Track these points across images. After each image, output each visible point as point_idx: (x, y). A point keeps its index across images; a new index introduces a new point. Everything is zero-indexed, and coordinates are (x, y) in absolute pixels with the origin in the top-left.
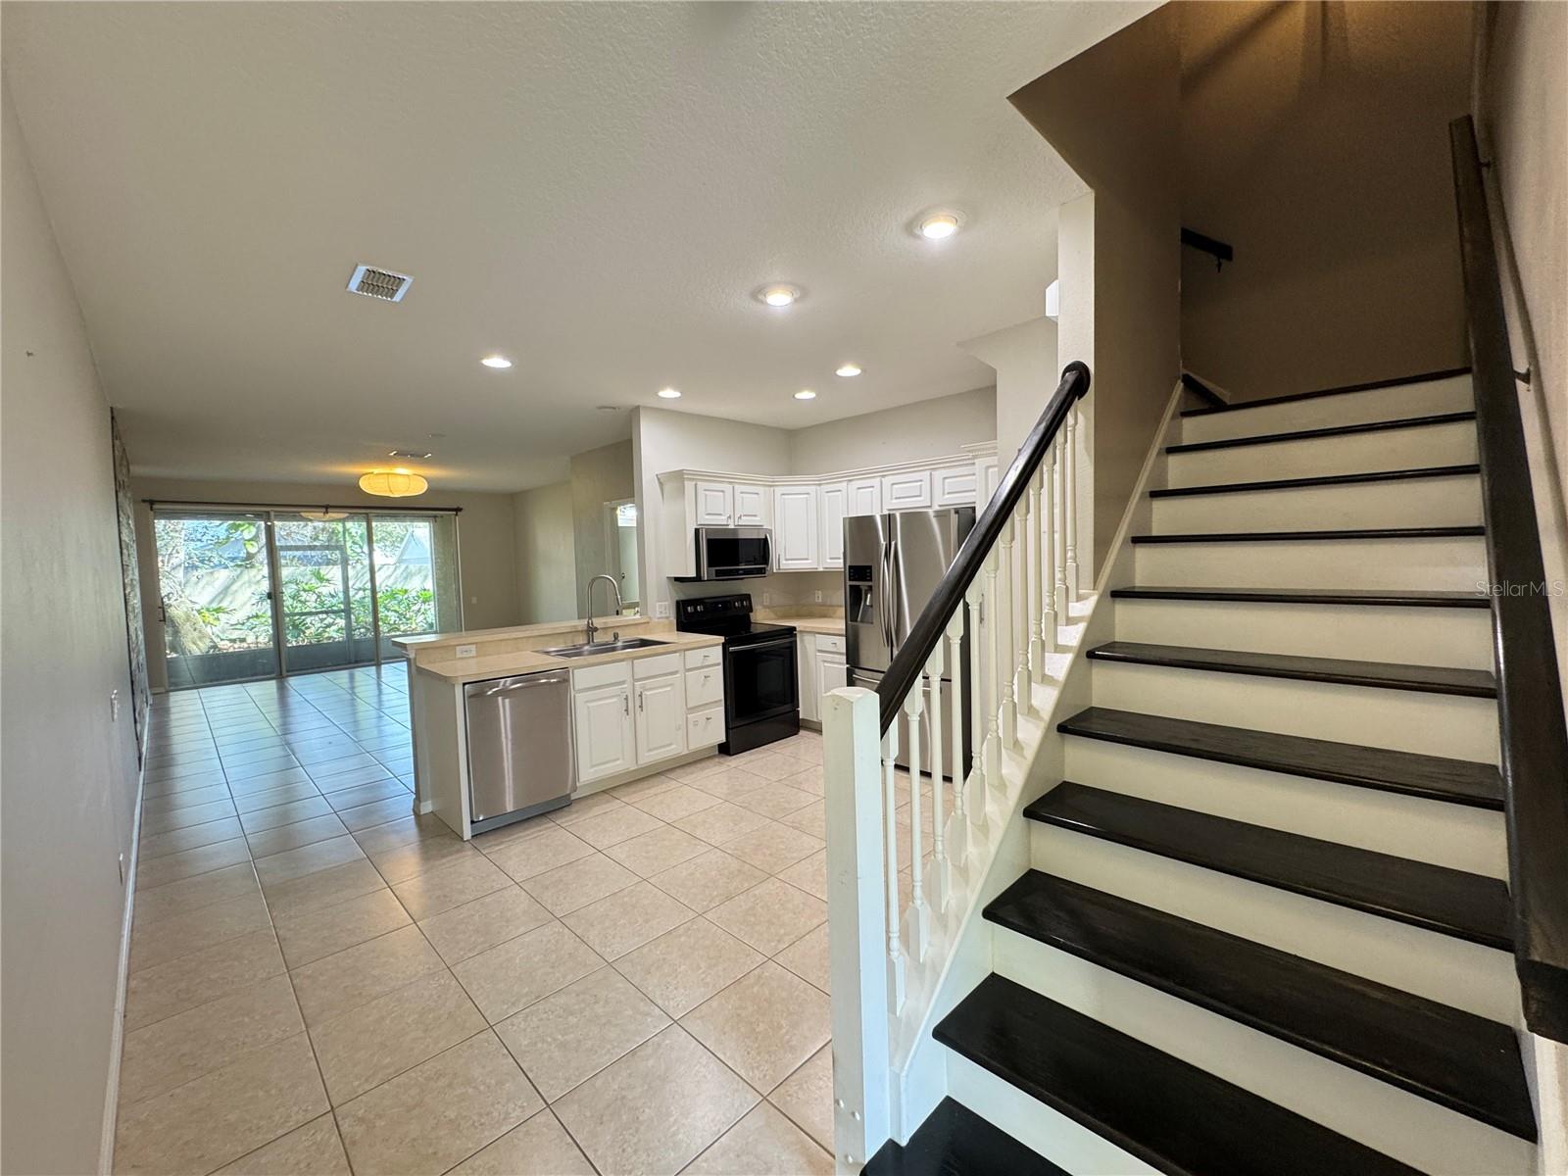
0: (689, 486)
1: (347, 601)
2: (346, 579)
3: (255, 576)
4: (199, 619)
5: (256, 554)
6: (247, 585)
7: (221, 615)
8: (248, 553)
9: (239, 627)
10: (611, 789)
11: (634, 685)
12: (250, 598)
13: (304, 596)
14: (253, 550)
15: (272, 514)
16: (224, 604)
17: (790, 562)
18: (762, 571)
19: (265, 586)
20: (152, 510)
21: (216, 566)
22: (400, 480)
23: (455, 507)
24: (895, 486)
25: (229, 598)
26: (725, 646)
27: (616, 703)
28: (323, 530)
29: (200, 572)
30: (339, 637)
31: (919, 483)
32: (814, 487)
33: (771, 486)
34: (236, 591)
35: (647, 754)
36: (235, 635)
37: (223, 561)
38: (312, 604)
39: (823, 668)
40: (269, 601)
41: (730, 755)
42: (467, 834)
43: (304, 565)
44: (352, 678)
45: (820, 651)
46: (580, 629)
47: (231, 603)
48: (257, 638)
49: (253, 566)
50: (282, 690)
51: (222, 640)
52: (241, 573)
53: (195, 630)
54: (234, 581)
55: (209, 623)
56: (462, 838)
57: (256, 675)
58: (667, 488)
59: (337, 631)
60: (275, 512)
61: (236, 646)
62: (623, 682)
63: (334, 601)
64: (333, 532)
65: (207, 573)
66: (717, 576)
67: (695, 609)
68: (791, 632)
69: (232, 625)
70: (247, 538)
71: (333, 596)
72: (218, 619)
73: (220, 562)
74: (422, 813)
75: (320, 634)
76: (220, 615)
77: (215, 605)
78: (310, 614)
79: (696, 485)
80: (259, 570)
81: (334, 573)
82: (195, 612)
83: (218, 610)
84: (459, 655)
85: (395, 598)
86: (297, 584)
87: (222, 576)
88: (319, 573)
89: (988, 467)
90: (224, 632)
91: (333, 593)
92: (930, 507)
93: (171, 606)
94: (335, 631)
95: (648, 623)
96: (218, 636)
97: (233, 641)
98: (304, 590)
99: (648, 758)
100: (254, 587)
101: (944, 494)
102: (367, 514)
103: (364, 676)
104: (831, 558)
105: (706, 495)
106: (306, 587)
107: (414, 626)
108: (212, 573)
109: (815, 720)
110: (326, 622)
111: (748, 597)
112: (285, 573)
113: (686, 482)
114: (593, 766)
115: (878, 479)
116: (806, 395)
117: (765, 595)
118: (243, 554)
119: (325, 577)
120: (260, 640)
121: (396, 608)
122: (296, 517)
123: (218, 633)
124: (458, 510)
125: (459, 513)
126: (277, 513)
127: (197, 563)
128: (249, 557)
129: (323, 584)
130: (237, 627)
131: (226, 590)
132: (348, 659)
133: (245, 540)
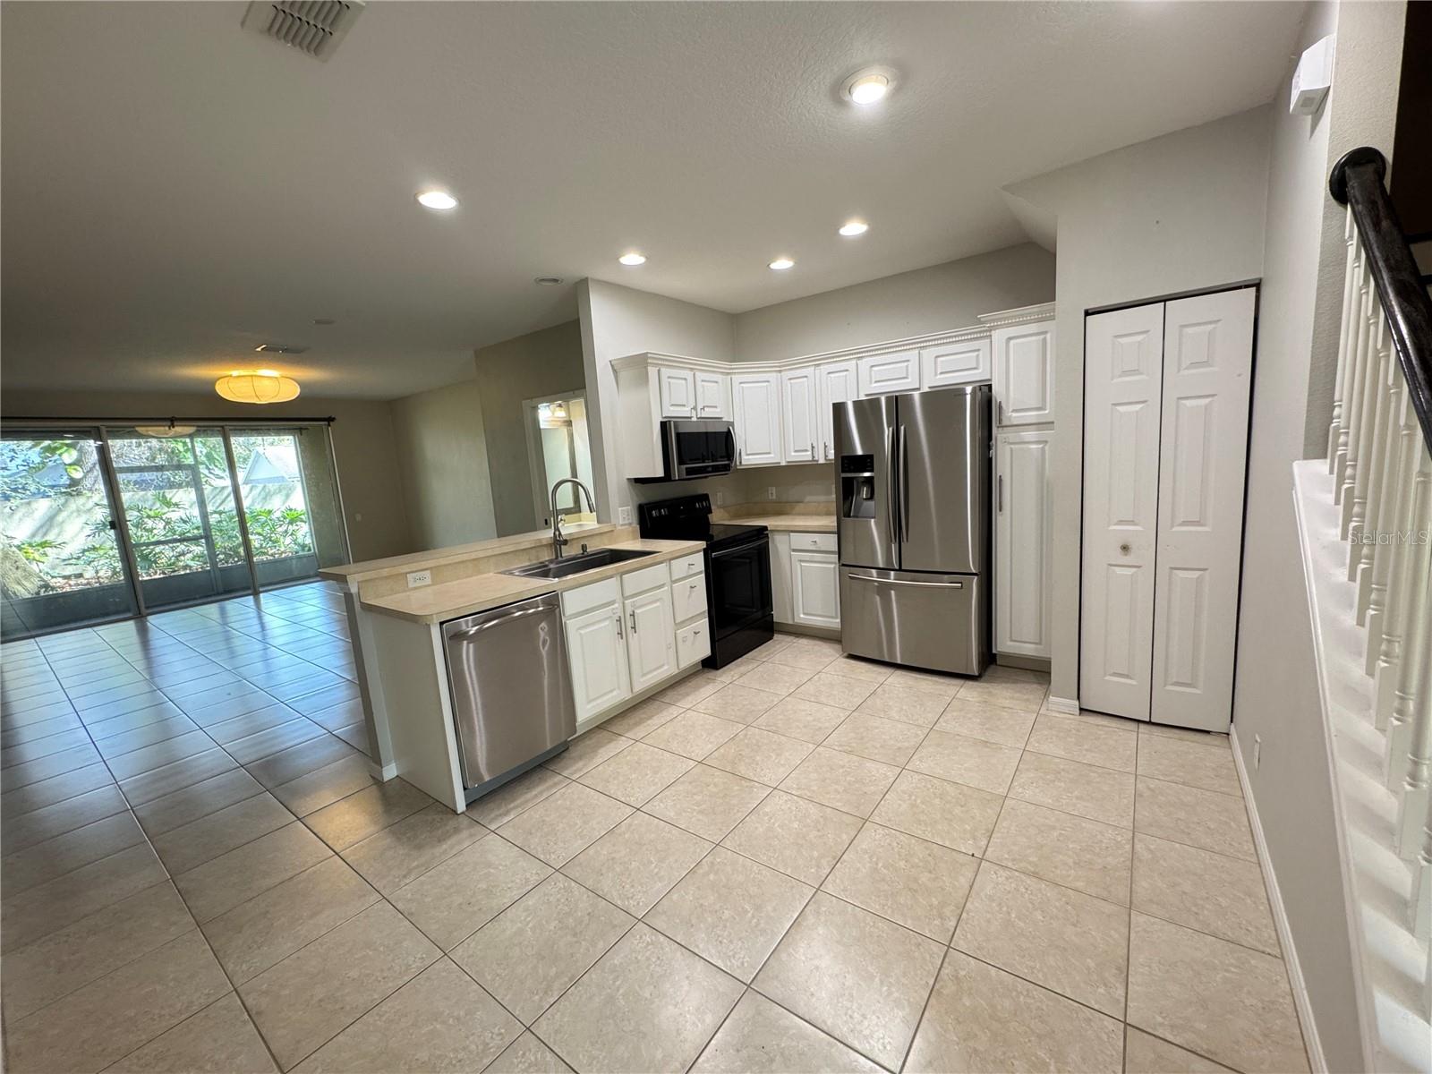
0: (652, 371)
1: (206, 526)
2: (202, 503)
3: (83, 505)
4: (21, 555)
5: (85, 478)
6: (75, 514)
7: (48, 550)
8: (71, 479)
9: (73, 561)
10: (610, 723)
11: (623, 603)
12: (83, 528)
13: (150, 524)
14: (77, 475)
15: (104, 430)
16: (50, 537)
17: (750, 457)
18: (726, 468)
19: (102, 514)
21: (34, 494)
22: (266, 382)
23: (326, 416)
24: (874, 369)
25: (55, 531)
26: (706, 552)
27: (609, 627)
28: (160, 450)
29: (14, 503)
30: (196, 566)
31: (906, 364)
32: (774, 374)
33: (728, 374)
34: (63, 522)
35: (642, 680)
36: (69, 571)
37: (43, 489)
38: (159, 531)
39: (799, 566)
40: (112, 532)
41: (717, 669)
42: (461, 805)
43: (143, 490)
44: (223, 612)
45: (794, 550)
46: (544, 542)
47: (59, 535)
48: (97, 572)
49: (79, 494)
50: (143, 632)
51: (53, 577)
52: (67, 501)
53: (17, 568)
54: (60, 510)
55: (34, 559)
56: (455, 812)
57: (108, 615)
58: (623, 375)
59: (193, 559)
60: (107, 427)
61: (72, 582)
62: (613, 602)
63: (187, 527)
64: (173, 452)
65: (22, 504)
66: (687, 475)
67: (660, 513)
68: (762, 532)
69: (64, 560)
70: (67, 463)
71: (185, 522)
72: (45, 554)
73: (39, 489)
74: (386, 780)
75: (174, 564)
76: (46, 549)
77: (38, 539)
78: (158, 543)
79: (659, 371)
80: (88, 498)
81: (186, 496)
82: (14, 549)
83: (43, 545)
84: (411, 585)
85: (257, 521)
86: (139, 511)
87: (43, 506)
88: (164, 496)
89: (1010, 339)
90: (53, 568)
91: (184, 517)
92: (918, 389)
94: (192, 559)
95: (612, 531)
96: (48, 573)
97: (67, 577)
98: (149, 517)
99: (643, 683)
100: (84, 518)
101: (936, 375)
102: (222, 427)
103: (239, 607)
104: (796, 451)
105: (669, 383)
106: (152, 513)
107: (283, 549)
108: (29, 503)
109: (790, 622)
110: (178, 550)
111: (705, 497)
112: (126, 497)
113: (649, 368)
114: (589, 702)
115: (854, 362)
116: (782, 264)
117: (718, 494)
118: (65, 480)
119: (174, 501)
120: (101, 574)
121: (260, 530)
122: (131, 434)
123: (46, 570)
124: (330, 420)
125: (331, 423)
126: (110, 429)
127: (9, 493)
128: (74, 483)
129: (171, 509)
130: (71, 562)
131: (50, 522)
132: (215, 588)
133: (65, 464)
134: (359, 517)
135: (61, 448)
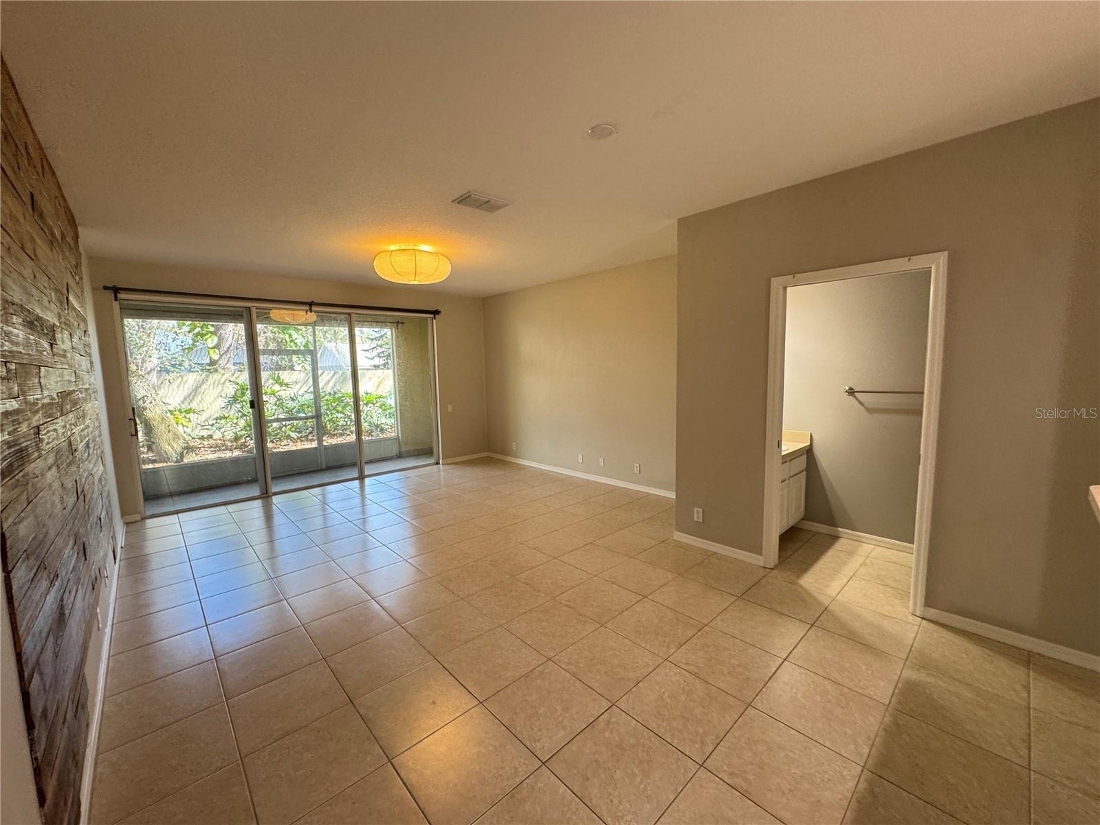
3: (218, 380)
4: (172, 419)
5: (218, 360)
6: (213, 386)
7: (191, 416)
8: (211, 359)
14: (216, 357)
16: (194, 405)
20: (116, 300)
21: (186, 370)
22: (427, 257)
23: (434, 309)
25: (198, 400)
29: (172, 376)
36: (205, 433)
37: (193, 366)
40: (251, 410)
47: (200, 403)
49: (216, 371)
52: (207, 376)
53: (169, 431)
54: (202, 383)
55: (181, 423)
60: (255, 309)
63: (294, 404)
65: (177, 377)
70: (210, 346)
71: (293, 400)
72: (189, 419)
73: (190, 366)
77: (184, 407)
80: (222, 374)
82: (168, 414)
83: (189, 411)
87: (192, 379)
91: (292, 395)
93: (146, 409)
97: (202, 438)
100: (219, 390)
102: (350, 314)
108: (182, 377)
118: (207, 360)
119: (283, 381)
124: (436, 313)
125: (436, 316)
126: (260, 311)
127: (169, 367)
128: (212, 363)
129: (283, 388)
130: (206, 427)
131: (195, 391)
132: (320, 465)
133: (209, 348)
134: (450, 408)
135: (206, 334)
